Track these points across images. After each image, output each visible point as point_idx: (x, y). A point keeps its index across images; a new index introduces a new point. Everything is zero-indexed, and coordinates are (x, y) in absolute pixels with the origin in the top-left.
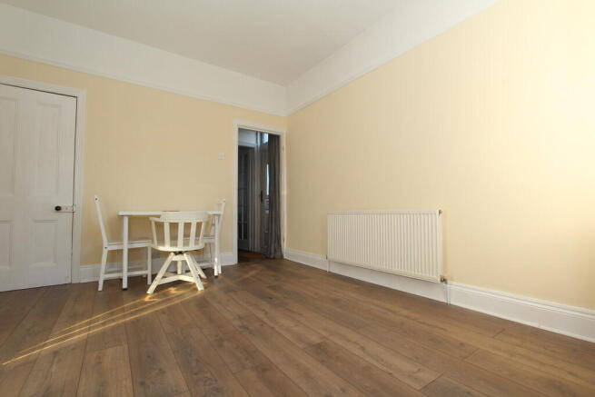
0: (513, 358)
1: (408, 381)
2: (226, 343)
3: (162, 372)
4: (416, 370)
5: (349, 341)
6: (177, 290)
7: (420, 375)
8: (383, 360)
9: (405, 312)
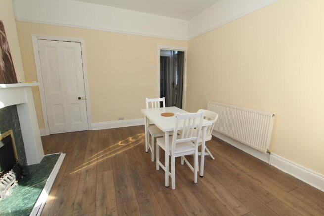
0: (295, 208)
1: (233, 212)
2: (152, 175)
3: (126, 187)
4: (238, 206)
5: (208, 182)
6: (132, 139)
7: (240, 209)
8: (223, 197)
9: (242, 167)
